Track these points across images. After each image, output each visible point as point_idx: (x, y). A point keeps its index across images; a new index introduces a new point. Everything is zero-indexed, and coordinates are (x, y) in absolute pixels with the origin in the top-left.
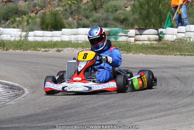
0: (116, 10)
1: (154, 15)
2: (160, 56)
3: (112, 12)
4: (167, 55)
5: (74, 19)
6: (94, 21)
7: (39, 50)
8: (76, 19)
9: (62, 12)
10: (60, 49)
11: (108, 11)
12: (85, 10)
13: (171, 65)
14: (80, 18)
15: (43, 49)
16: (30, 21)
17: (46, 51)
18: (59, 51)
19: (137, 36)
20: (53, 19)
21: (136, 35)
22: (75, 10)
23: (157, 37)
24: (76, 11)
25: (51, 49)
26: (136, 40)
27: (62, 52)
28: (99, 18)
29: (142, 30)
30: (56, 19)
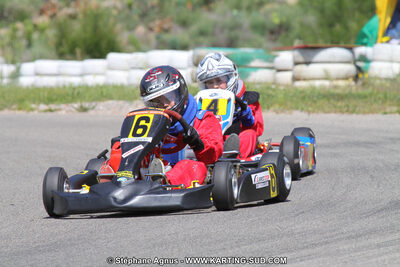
0: (261, 4)
1: (357, 15)
2: (345, 117)
3: (249, 9)
4: (364, 113)
5: (151, 29)
6: (202, 33)
7: (32, 110)
8: (157, 29)
9: (120, 12)
10: (86, 105)
11: (238, 7)
12: (178, 4)
13: (363, 139)
14: (166, 26)
15: (43, 107)
16: (35, 36)
17: (51, 111)
18: (84, 110)
19: (299, 67)
20: (89, 29)
21: (296, 64)
22: (153, 7)
23: (350, 68)
24: (157, 10)
25: (63, 106)
26: (295, 79)
27: (91, 112)
28: (215, 25)
29: (310, 52)
30: (96, 28)
